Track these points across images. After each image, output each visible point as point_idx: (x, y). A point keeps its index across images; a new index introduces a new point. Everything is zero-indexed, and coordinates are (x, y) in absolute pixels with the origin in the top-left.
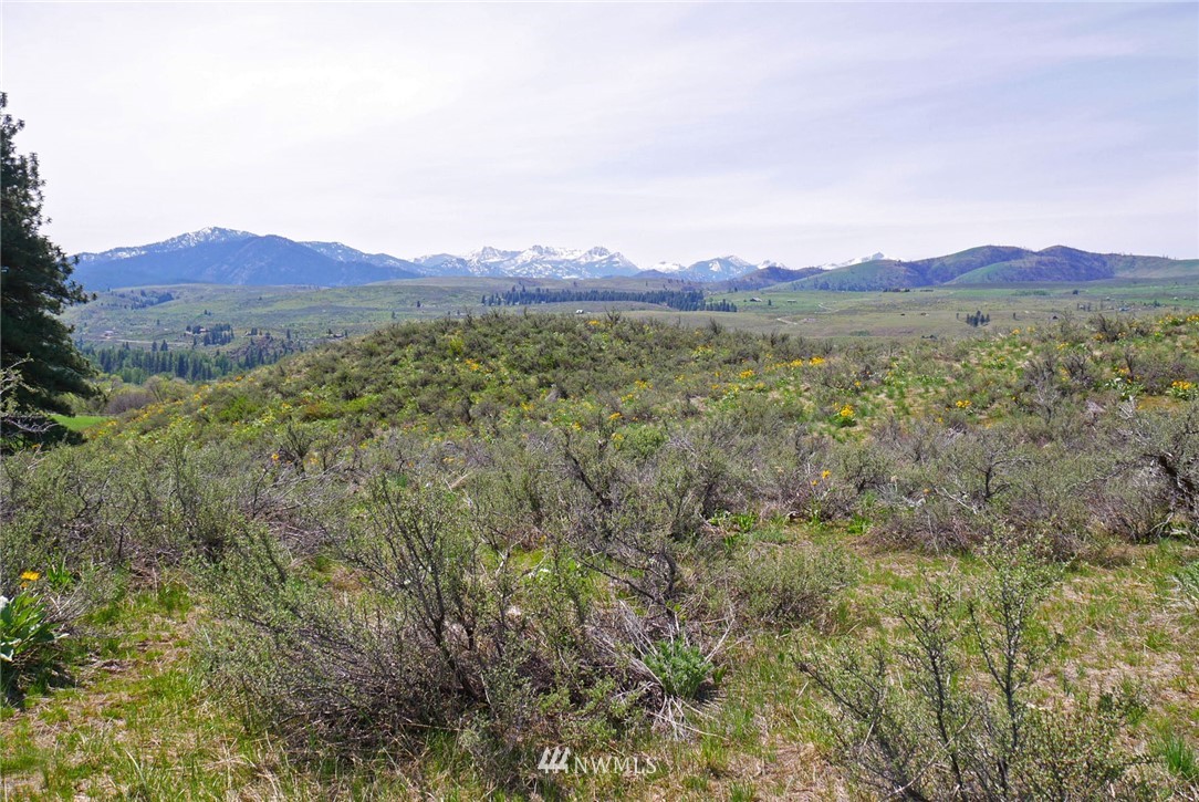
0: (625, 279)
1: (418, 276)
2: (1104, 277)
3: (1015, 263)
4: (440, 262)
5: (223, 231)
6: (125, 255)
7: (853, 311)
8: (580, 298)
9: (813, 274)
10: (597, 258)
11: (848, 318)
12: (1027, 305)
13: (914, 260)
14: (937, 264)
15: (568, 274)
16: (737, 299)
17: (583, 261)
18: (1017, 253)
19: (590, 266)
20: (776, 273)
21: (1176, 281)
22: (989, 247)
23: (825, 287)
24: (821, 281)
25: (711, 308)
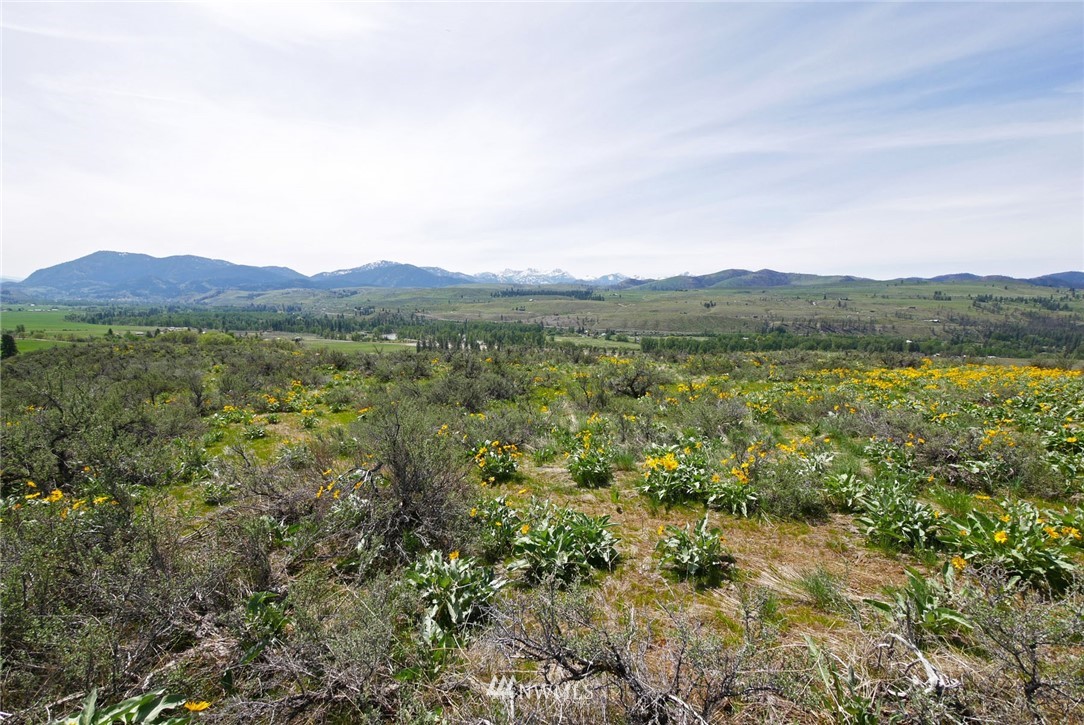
2: (786, 284)
3: (743, 277)
4: (485, 276)
5: (386, 262)
6: (342, 273)
7: (656, 301)
8: (549, 294)
9: (649, 282)
12: (738, 298)
14: (708, 277)
18: (745, 272)
20: (633, 282)
21: (814, 287)
22: (733, 270)
23: (655, 289)
24: (651, 286)
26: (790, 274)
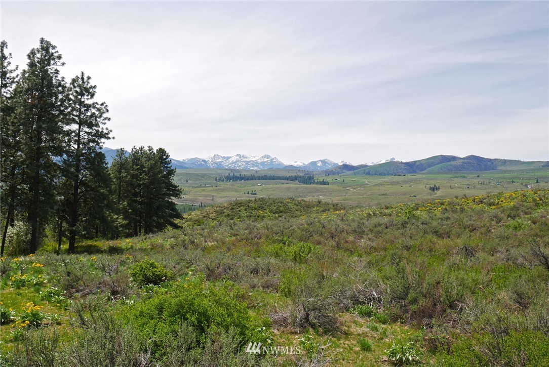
0: (278, 170)
1: (185, 168)
2: (493, 169)
3: (453, 163)
4: (194, 161)
7: (380, 185)
8: (259, 178)
9: (363, 167)
10: (266, 160)
11: (378, 188)
12: (457, 182)
13: (408, 161)
14: (418, 163)
15: (253, 167)
16: (329, 179)
17: (259, 161)
18: (454, 158)
19: (263, 163)
20: (346, 167)
21: (523, 171)
22: (441, 156)
23: (368, 173)
24: (367, 171)
25: (317, 183)
26: (496, 160)
